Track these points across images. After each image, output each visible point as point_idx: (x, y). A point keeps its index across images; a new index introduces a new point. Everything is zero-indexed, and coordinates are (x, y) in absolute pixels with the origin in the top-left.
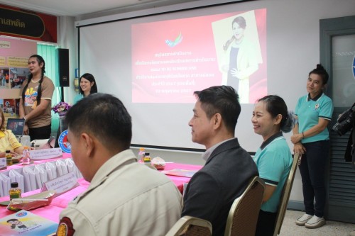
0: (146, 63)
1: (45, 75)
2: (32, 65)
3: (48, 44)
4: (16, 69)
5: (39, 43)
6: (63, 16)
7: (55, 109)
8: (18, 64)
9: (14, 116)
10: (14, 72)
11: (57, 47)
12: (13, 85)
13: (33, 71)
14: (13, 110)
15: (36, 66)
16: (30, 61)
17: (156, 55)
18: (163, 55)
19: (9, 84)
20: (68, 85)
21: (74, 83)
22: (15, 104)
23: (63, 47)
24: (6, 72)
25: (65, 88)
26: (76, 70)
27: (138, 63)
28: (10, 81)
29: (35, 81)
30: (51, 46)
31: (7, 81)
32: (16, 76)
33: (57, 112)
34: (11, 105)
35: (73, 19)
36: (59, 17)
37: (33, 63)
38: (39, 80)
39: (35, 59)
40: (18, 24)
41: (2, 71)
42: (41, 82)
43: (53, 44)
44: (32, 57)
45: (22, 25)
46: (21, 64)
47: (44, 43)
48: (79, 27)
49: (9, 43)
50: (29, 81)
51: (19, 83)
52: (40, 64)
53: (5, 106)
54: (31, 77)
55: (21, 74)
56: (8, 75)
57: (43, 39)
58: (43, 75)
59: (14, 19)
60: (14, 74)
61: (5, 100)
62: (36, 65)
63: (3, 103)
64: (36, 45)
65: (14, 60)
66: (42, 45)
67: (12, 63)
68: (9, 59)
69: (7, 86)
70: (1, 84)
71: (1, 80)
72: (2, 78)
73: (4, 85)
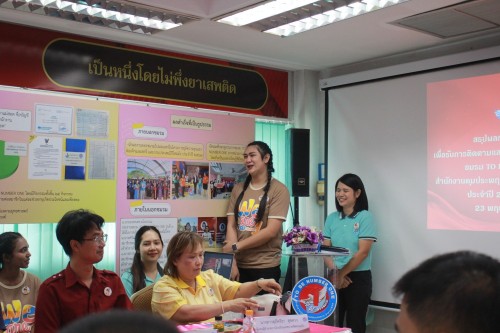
0: (455, 155)
1: (274, 175)
2: (249, 159)
3: (274, 120)
4: (220, 166)
5: (259, 119)
6: (298, 71)
7: (288, 238)
8: (224, 156)
9: (214, 248)
10: (217, 170)
11: (288, 126)
12: (215, 193)
13: (252, 170)
14: (213, 236)
15: (258, 161)
16: (247, 153)
17: (476, 140)
18: (490, 139)
19: (209, 191)
20: (306, 193)
21: (316, 189)
22: (217, 227)
23: (297, 127)
24: (204, 170)
25: (300, 198)
26: (320, 166)
27: (439, 155)
28: (210, 186)
29: (256, 187)
30: (278, 124)
31: (205, 187)
32: (219, 178)
33: (292, 243)
34: (210, 229)
35: (316, 75)
36: (293, 72)
37: (252, 155)
38: (264, 185)
39: (254, 149)
40: (225, 87)
41: (198, 169)
42: (266, 189)
43: (281, 121)
44: (249, 145)
45: (232, 89)
46: (229, 156)
47: (266, 120)
48: (327, 90)
49: (209, 121)
50: (246, 186)
51: (223, 190)
52: (263, 157)
53: (200, 229)
54: (249, 179)
55: (228, 173)
56: (207, 175)
57: (265, 113)
58: (269, 176)
59: (219, 81)
60: (216, 175)
61: (201, 220)
62: (257, 158)
63: (196, 225)
64: (254, 123)
65: (218, 149)
66: (263, 123)
67: (214, 155)
68: (209, 149)
69: (205, 196)
70: (195, 192)
71: (195, 184)
72: (197, 181)
73: (200, 193)
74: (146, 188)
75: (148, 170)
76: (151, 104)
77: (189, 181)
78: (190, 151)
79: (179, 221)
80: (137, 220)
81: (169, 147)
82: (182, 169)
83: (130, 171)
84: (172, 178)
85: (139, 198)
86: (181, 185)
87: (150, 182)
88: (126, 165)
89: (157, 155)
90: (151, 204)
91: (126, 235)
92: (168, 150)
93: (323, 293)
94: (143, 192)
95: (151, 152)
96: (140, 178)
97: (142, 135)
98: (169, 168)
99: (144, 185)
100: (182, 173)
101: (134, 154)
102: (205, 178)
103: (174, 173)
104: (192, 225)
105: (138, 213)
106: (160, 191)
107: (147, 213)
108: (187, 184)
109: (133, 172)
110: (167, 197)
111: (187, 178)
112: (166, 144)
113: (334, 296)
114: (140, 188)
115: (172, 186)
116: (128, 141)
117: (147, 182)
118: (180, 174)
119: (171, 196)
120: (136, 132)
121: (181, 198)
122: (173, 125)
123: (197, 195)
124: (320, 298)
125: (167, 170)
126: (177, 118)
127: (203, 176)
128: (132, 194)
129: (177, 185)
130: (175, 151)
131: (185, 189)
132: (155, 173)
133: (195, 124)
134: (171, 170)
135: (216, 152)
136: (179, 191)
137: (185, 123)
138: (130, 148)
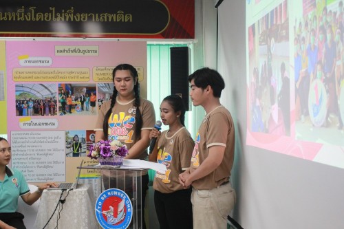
4: (108, 86)
5: (150, 42)
10: (105, 90)
19: (96, 109)
24: (91, 90)
31: (93, 104)
32: (107, 96)
40: (120, 17)
41: (85, 89)
45: (128, 18)
56: (95, 94)
59: (113, 12)
60: (104, 94)
61: (89, 132)
63: (85, 136)
64: (145, 45)
65: (105, 72)
66: (159, 45)
67: (101, 77)
68: (95, 72)
69: (93, 112)
70: (82, 109)
71: (82, 103)
72: (84, 100)
73: (87, 110)
74: (34, 107)
75: (35, 93)
76: (37, 39)
77: (76, 100)
78: (76, 75)
79: (67, 133)
80: (26, 132)
81: (54, 72)
82: (68, 90)
83: (18, 93)
84: (58, 98)
85: (28, 115)
86: (68, 103)
87: (37, 102)
88: (14, 89)
89: (43, 80)
90: (39, 119)
91: (16, 145)
92: (53, 75)
93: (121, 206)
94: (31, 110)
95: (38, 78)
96: (28, 99)
97: (28, 64)
98: (55, 90)
99: (31, 104)
100: (68, 93)
101: (21, 80)
102: (92, 97)
103: (60, 94)
104: (80, 136)
105: (27, 127)
106: (47, 109)
107: (36, 127)
108: (74, 102)
109: (21, 94)
110: (54, 113)
111: (73, 97)
112: (52, 70)
113: (131, 210)
114: (28, 107)
115: (59, 105)
116: (15, 70)
117: (34, 102)
118: (67, 94)
119: (58, 113)
120: (22, 62)
121: (68, 114)
122: (57, 54)
123: (85, 111)
124: (119, 210)
125: (53, 91)
126: (61, 48)
127: (90, 95)
128: (20, 111)
129: (64, 104)
130: (60, 75)
131: (71, 107)
132: (42, 94)
133: (79, 51)
134: (57, 91)
135: (104, 74)
136: (66, 108)
137: (69, 51)
138: (18, 75)
